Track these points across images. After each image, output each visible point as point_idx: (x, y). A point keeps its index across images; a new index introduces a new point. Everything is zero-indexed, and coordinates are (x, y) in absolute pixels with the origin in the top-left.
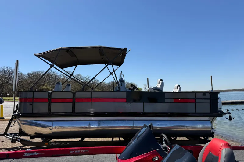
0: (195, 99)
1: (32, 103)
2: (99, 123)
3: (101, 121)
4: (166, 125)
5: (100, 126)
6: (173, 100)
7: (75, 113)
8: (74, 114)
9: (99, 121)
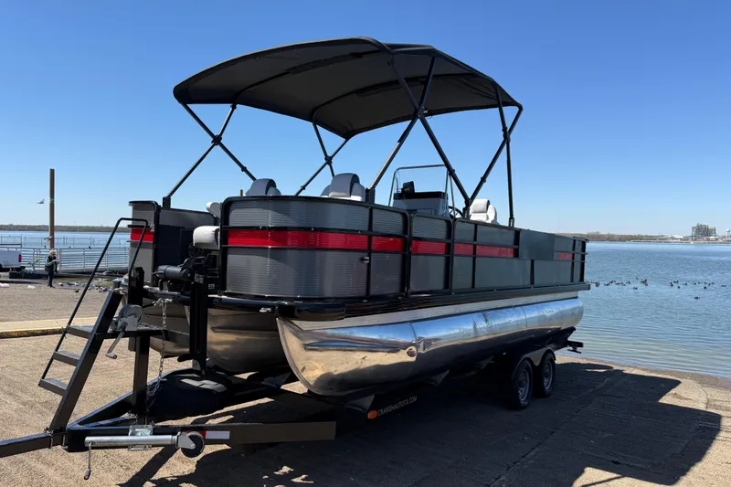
0: (574, 253)
1: (367, 255)
2: (486, 320)
9: (483, 314)
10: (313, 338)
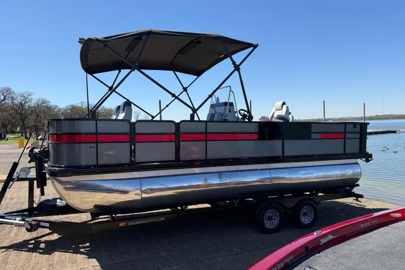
0: (345, 133)
1: (95, 145)
2: (220, 177)
3: (223, 174)
4: (312, 173)
5: (223, 182)
6: (320, 134)
7: (181, 161)
8: (177, 163)
9: (220, 174)
10: (72, 185)
